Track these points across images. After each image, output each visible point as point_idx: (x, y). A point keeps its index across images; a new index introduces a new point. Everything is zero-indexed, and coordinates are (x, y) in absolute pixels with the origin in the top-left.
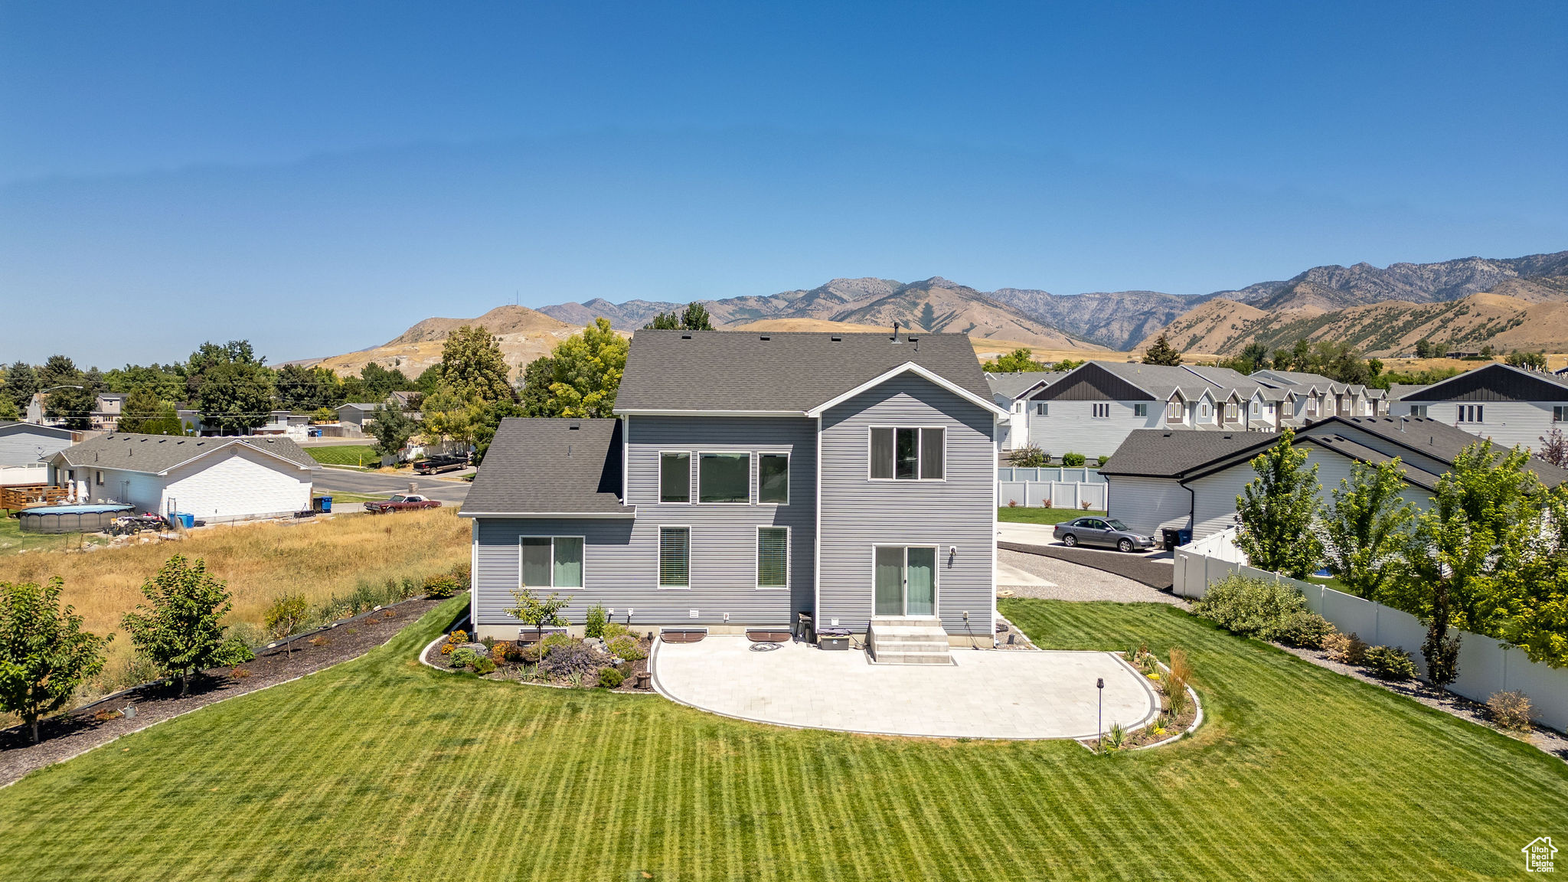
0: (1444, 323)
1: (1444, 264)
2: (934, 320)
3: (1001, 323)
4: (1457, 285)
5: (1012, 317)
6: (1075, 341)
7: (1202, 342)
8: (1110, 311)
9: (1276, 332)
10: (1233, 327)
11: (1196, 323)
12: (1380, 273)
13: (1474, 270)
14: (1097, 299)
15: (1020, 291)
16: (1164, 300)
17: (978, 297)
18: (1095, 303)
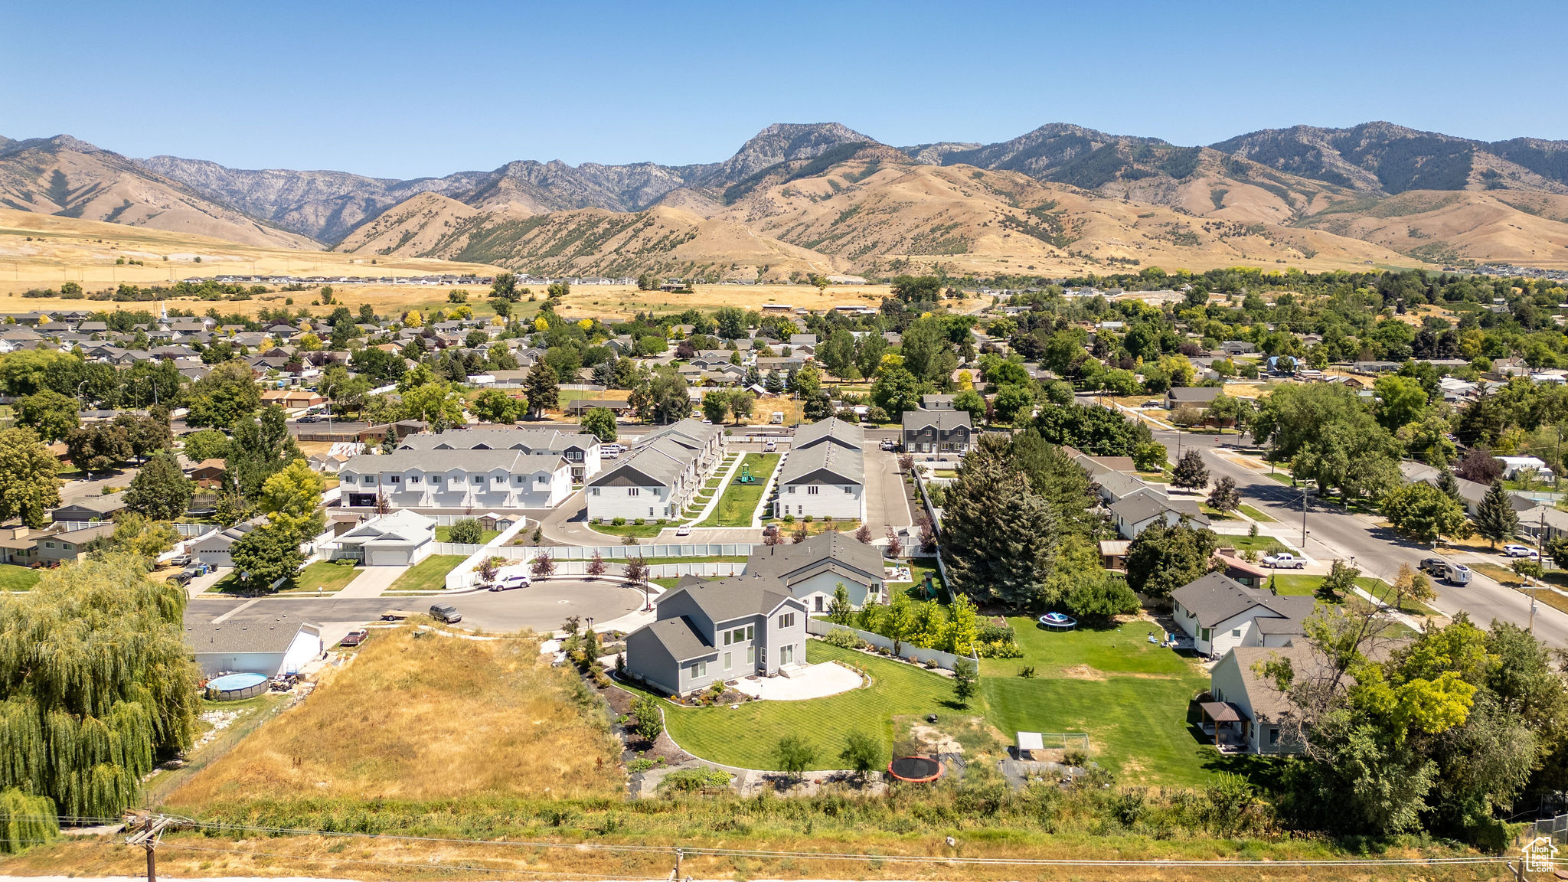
0: (637, 231)
1: (625, 167)
2: (70, 193)
3: (168, 202)
4: (637, 188)
5: (181, 195)
6: (266, 229)
7: (416, 239)
8: (300, 192)
9: (490, 232)
10: (446, 223)
11: (407, 218)
12: (573, 171)
13: (649, 174)
14: (283, 177)
15: (183, 160)
16: (362, 184)
17: (130, 167)
18: (282, 182)
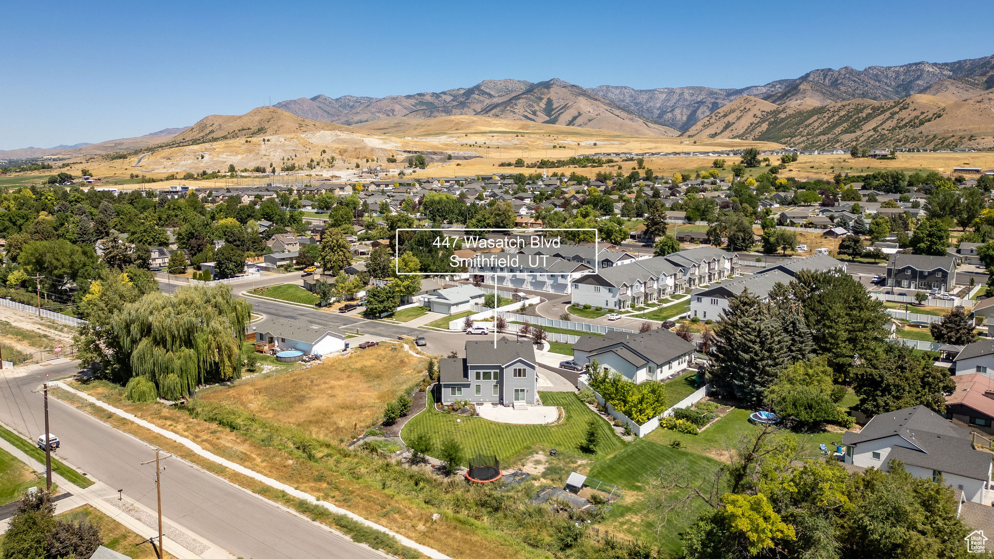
0: (893, 114)
1: (902, 66)
2: (553, 110)
3: (599, 112)
4: (911, 82)
5: (607, 107)
6: (649, 124)
7: (733, 127)
8: (674, 101)
9: (783, 120)
10: (755, 116)
11: (730, 113)
12: (859, 73)
13: (922, 71)
14: (665, 92)
15: (613, 87)
16: (711, 93)
17: (583, 93)
18: (664, 95)
